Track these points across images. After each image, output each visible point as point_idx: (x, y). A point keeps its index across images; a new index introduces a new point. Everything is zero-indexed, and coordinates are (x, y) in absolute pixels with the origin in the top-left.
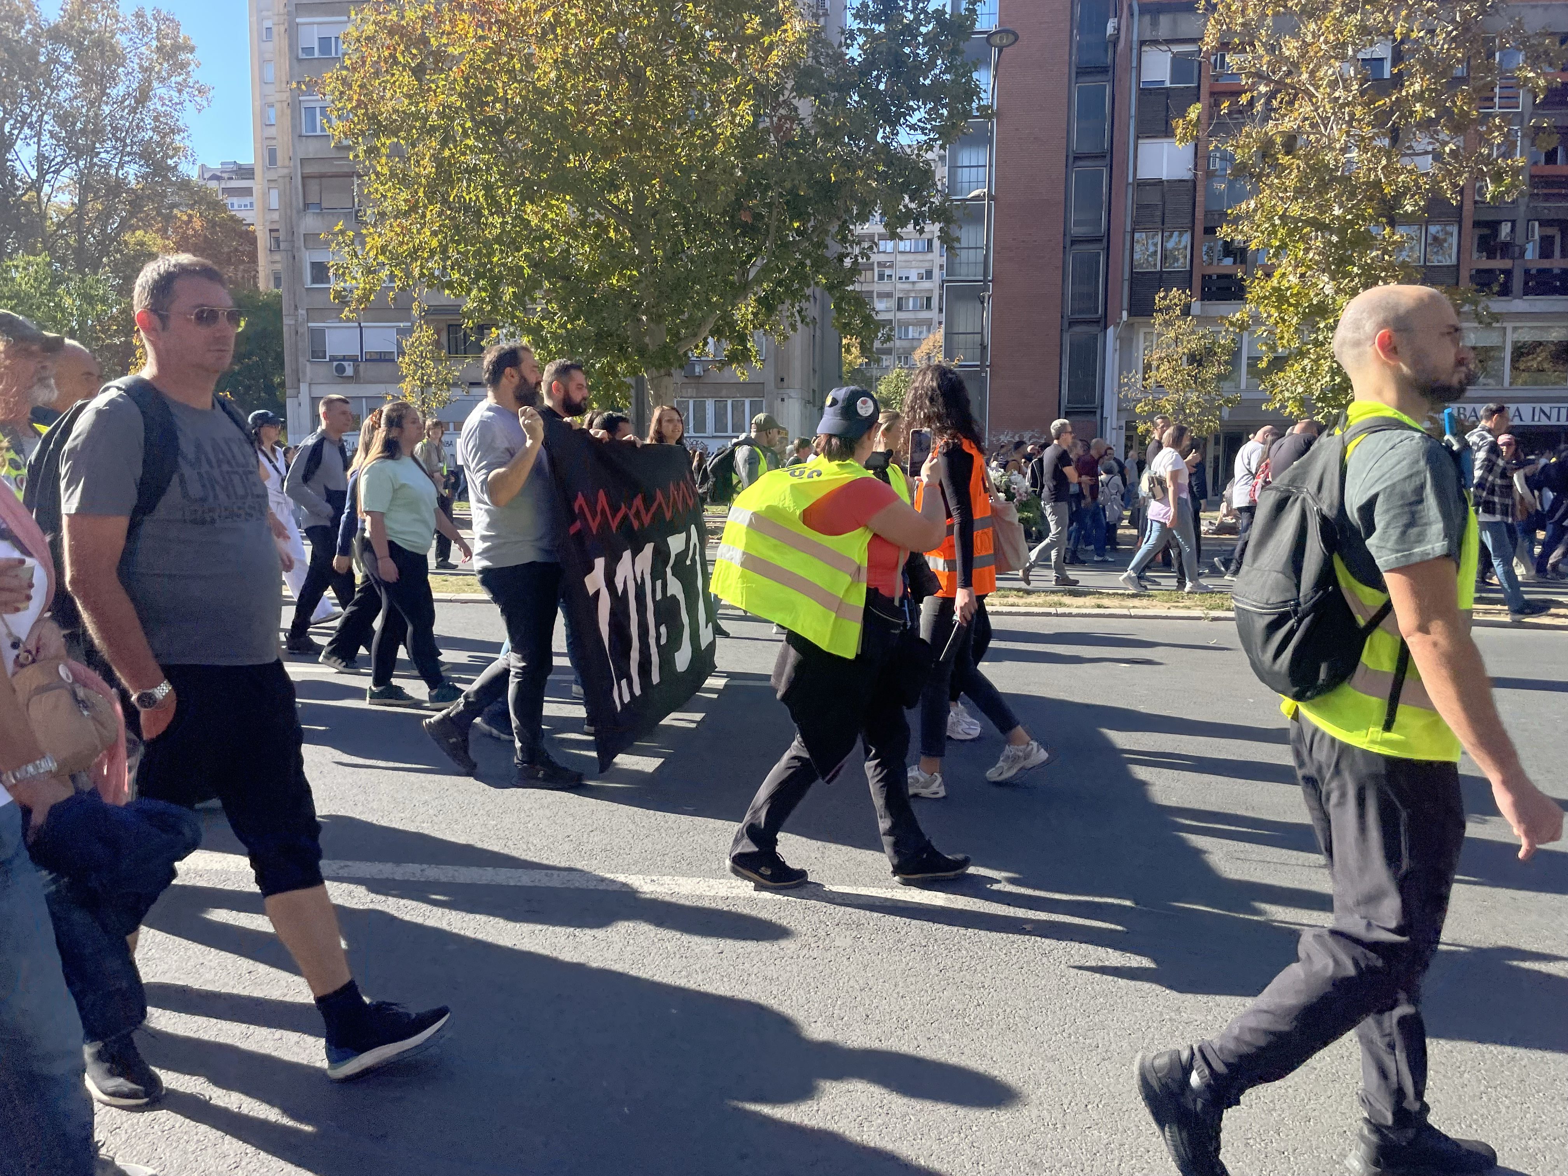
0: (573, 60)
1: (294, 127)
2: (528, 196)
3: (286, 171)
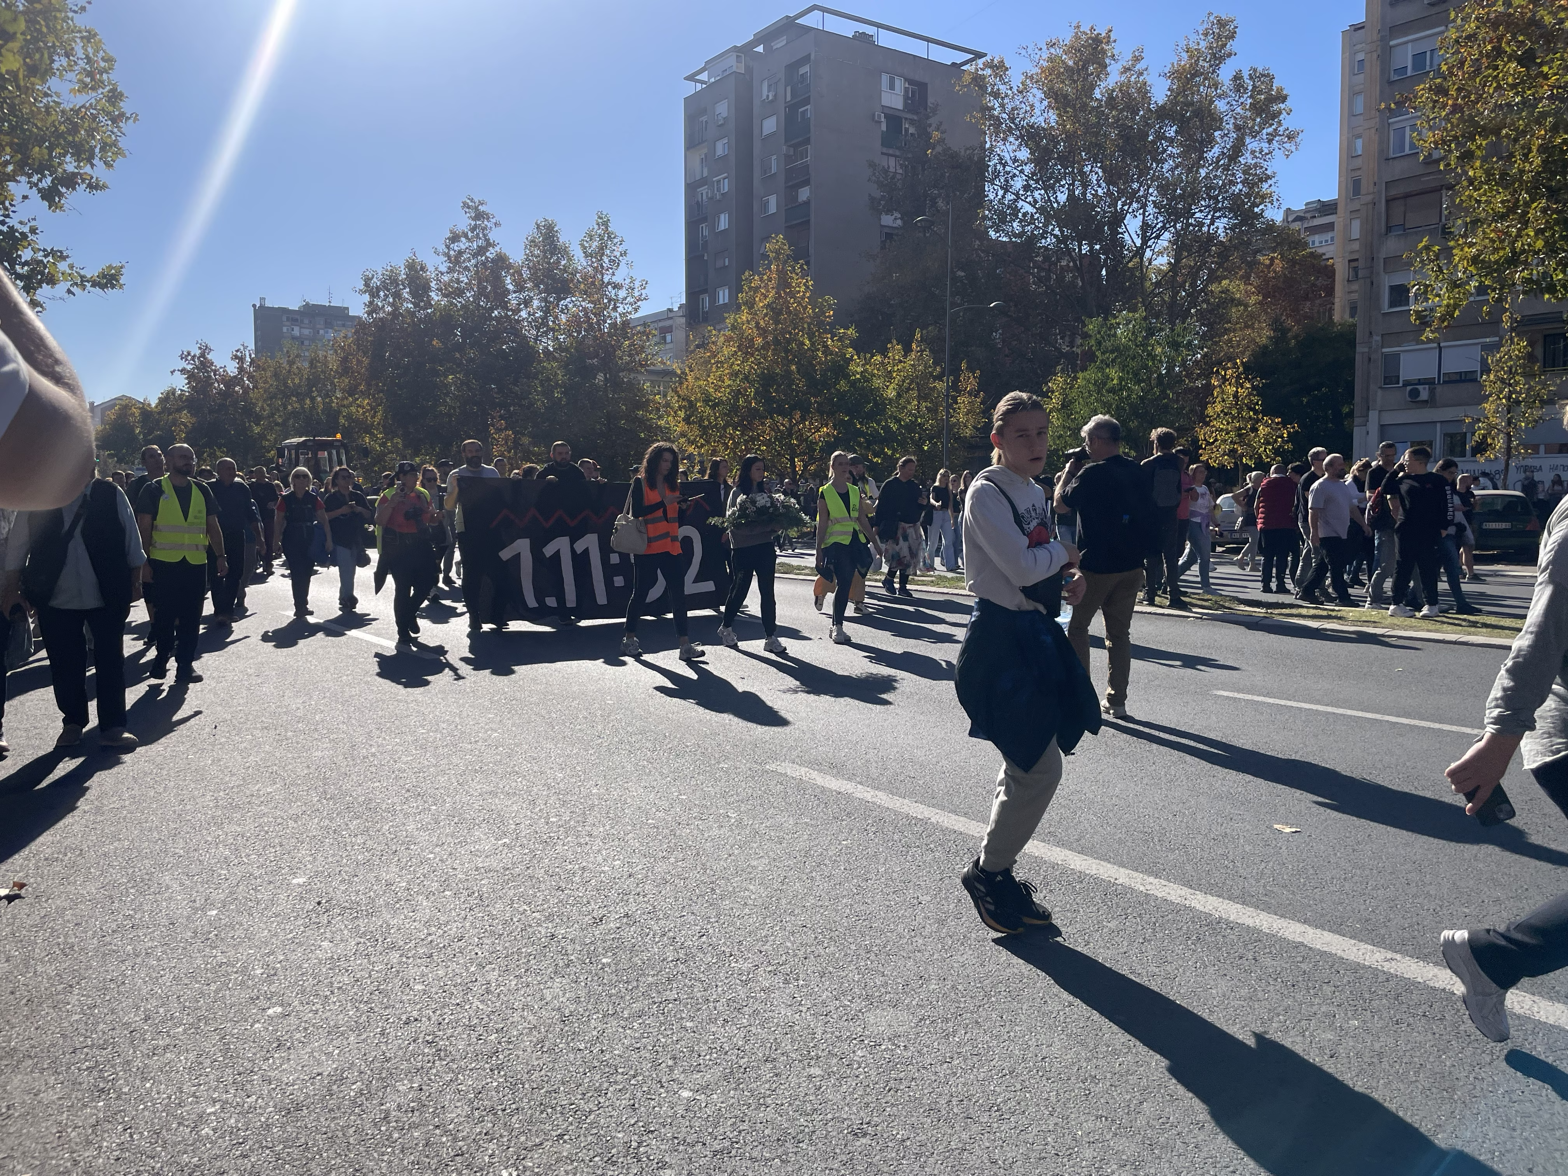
1: (1381, 151)
3: (1370, 197)
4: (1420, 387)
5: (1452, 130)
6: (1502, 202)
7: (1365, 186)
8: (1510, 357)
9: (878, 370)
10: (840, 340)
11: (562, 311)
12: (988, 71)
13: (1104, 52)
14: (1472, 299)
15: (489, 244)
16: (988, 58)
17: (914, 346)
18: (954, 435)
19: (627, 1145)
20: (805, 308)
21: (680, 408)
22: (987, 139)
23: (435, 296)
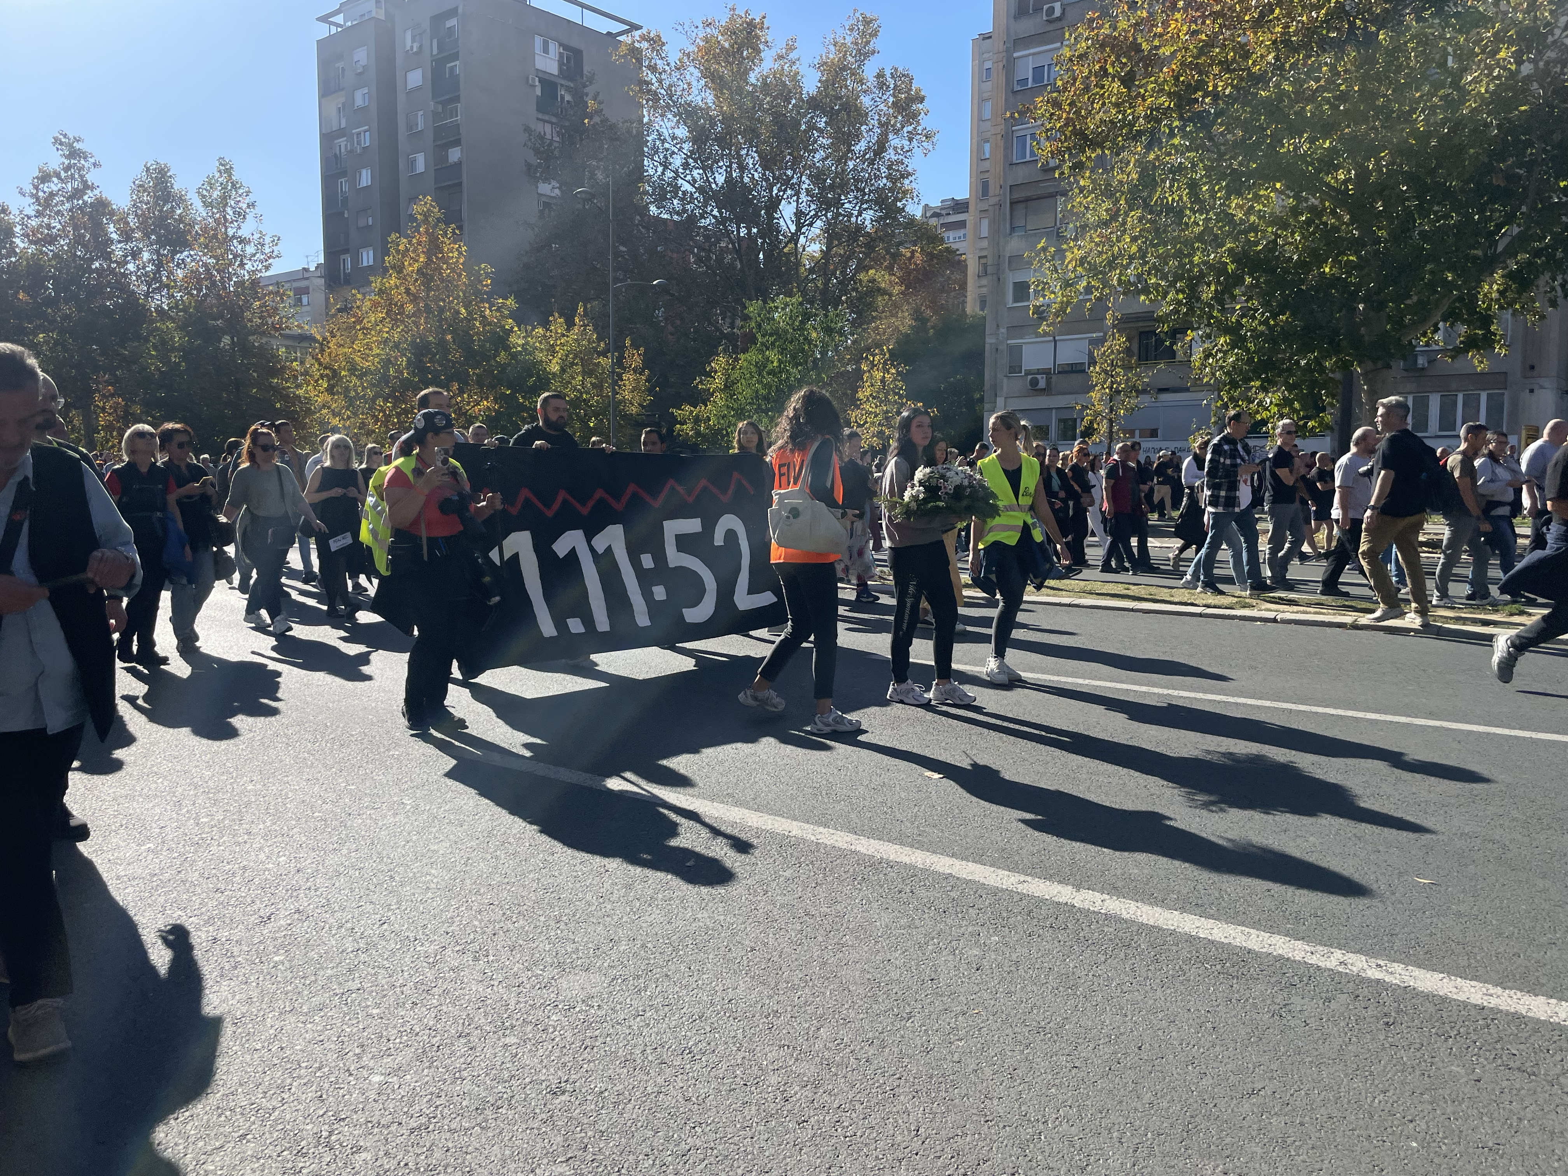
0: (1294, 39)
1: (1006, 156)
2: (1234, 190)
3: (996, 199)
4: (1039, 377)
5: (1066, 141)
6: (1107, 210)
7: (993, 189)
8: (1112, 352)
9: (540, 343)
10: (498, 310)
11: (178, 265)
12: (645, 45)
13: (758, 37)
14: (1081, 297)
15: (86, 186)
16: (644, 31)
17: (577, 320)
18: (620, 412)
19: (318, 1136)
20: (460, 275)
21: (322, 377)
22: (645, 113)
23: (20, 243)
